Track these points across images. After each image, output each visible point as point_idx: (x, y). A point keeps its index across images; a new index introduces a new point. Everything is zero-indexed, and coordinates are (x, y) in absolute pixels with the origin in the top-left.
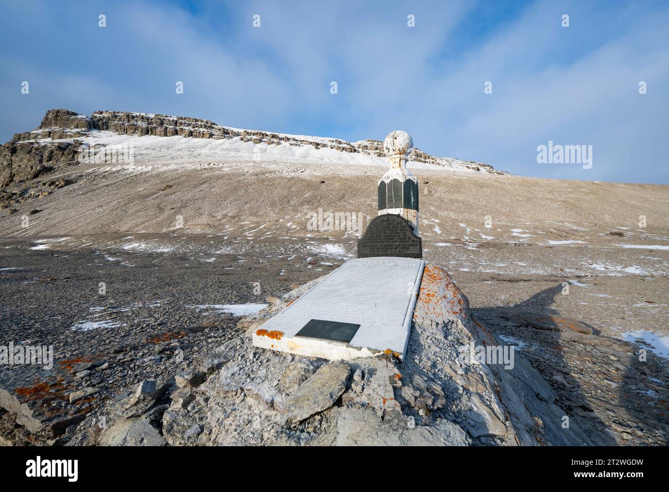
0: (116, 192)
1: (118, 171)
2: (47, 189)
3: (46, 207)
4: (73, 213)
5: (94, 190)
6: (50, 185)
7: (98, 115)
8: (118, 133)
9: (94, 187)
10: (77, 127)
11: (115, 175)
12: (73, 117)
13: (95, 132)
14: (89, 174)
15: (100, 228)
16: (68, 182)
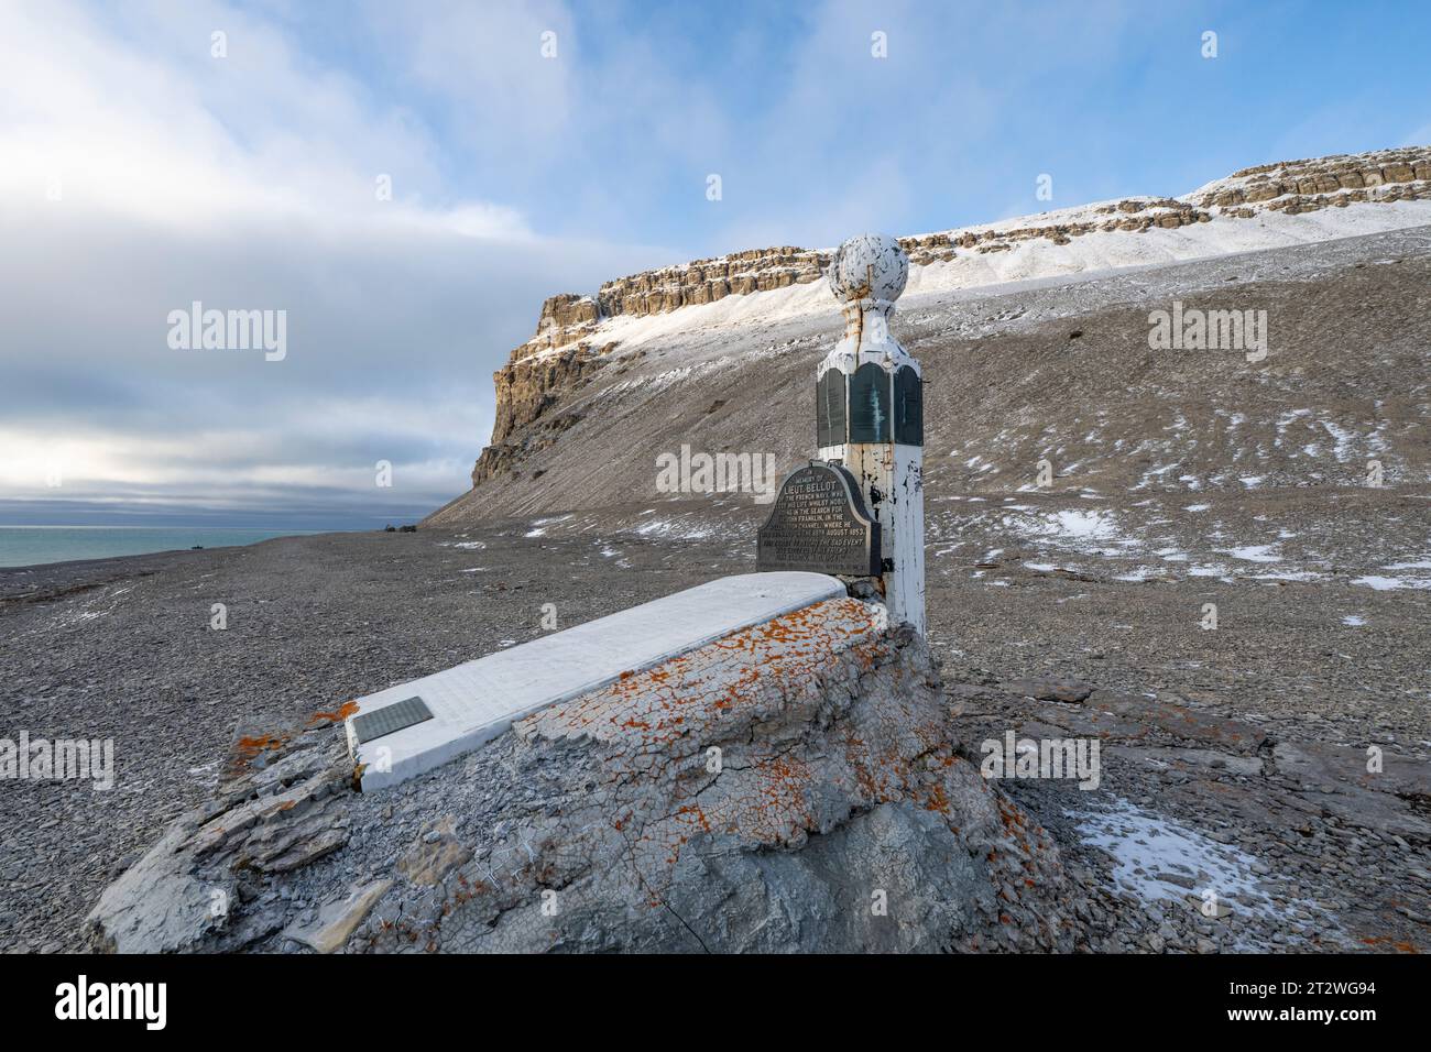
0: (638, 426)
1: (640, 387)
2: (550, 435)
3: (552, 464)
4: (583, 471)
5: (609, 427)
6: (554, 428)
7: (606, 291)
8: (636, 315)
9: (609, 422)
10: (581, 320)
11: (637, 394)
12: (575, 303)
13: (605, 322)
14: (601, 399)
15: (619, 495)
16: (575, 419)
